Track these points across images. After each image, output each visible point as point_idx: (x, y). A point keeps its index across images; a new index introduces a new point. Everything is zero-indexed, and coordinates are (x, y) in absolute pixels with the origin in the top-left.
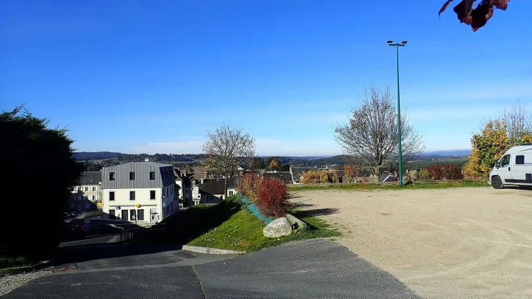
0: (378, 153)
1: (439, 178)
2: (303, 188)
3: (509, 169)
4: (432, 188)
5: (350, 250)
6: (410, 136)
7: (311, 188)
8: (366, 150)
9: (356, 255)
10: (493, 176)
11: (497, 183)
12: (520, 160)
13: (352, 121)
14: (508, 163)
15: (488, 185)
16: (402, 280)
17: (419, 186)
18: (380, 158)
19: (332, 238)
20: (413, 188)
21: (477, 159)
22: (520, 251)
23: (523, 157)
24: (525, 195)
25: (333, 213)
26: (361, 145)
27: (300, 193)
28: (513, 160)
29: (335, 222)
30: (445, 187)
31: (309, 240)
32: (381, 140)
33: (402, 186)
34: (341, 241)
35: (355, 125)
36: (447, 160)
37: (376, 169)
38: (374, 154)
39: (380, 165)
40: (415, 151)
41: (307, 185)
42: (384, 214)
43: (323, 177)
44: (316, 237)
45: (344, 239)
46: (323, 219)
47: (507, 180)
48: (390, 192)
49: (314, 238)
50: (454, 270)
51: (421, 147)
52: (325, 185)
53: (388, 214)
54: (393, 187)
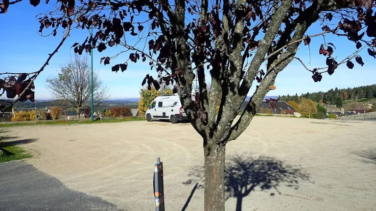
0: (79, 99)
1: (117, 116)
2: (14, 125)
3: (155, 110)
4: (113, 122)
5: (34, 166)
6: (101, 88)
7: (21, 125)
8: (70, 96)
9: (37, 169)
10: (147, 114)
11: (149, 118)
12: (160, 104)
13: (60, 75)
14: (155, 106)
15: (145, 120)
16: (62, 181)
17: (104, 121)
18: (80, 102)
19: (23, 160)
20: (100, 122)
21: (142, 104)
22: (140, 155)
23: (162, 103)
24: (161, 125)
25: (33, 142)
26: (66, 92)
27: (10, 129)
28: (157, 105)
29: (31, 148)
30: (121, 121)
31: (3, 163)
32: (82, 89)
33: (93, 121)
34: (29, 161)
35: (62, 78)
36: (133, 104)
37: (77, 110)
38: (76, 99)
39: (80, 106)
40: (104, 97)
41: (18, 122)
42: (71, 140)
43: (32, 115)
44: (10, 160)
45: (32, 160)
46: (21, 147)
47: (154, 116)
48: (84, 125)
49: (8, 161)
50: (98, 171)
51: (108, 95)
52: (33, 122)
53: (74, 140)
54: (87, 122)
